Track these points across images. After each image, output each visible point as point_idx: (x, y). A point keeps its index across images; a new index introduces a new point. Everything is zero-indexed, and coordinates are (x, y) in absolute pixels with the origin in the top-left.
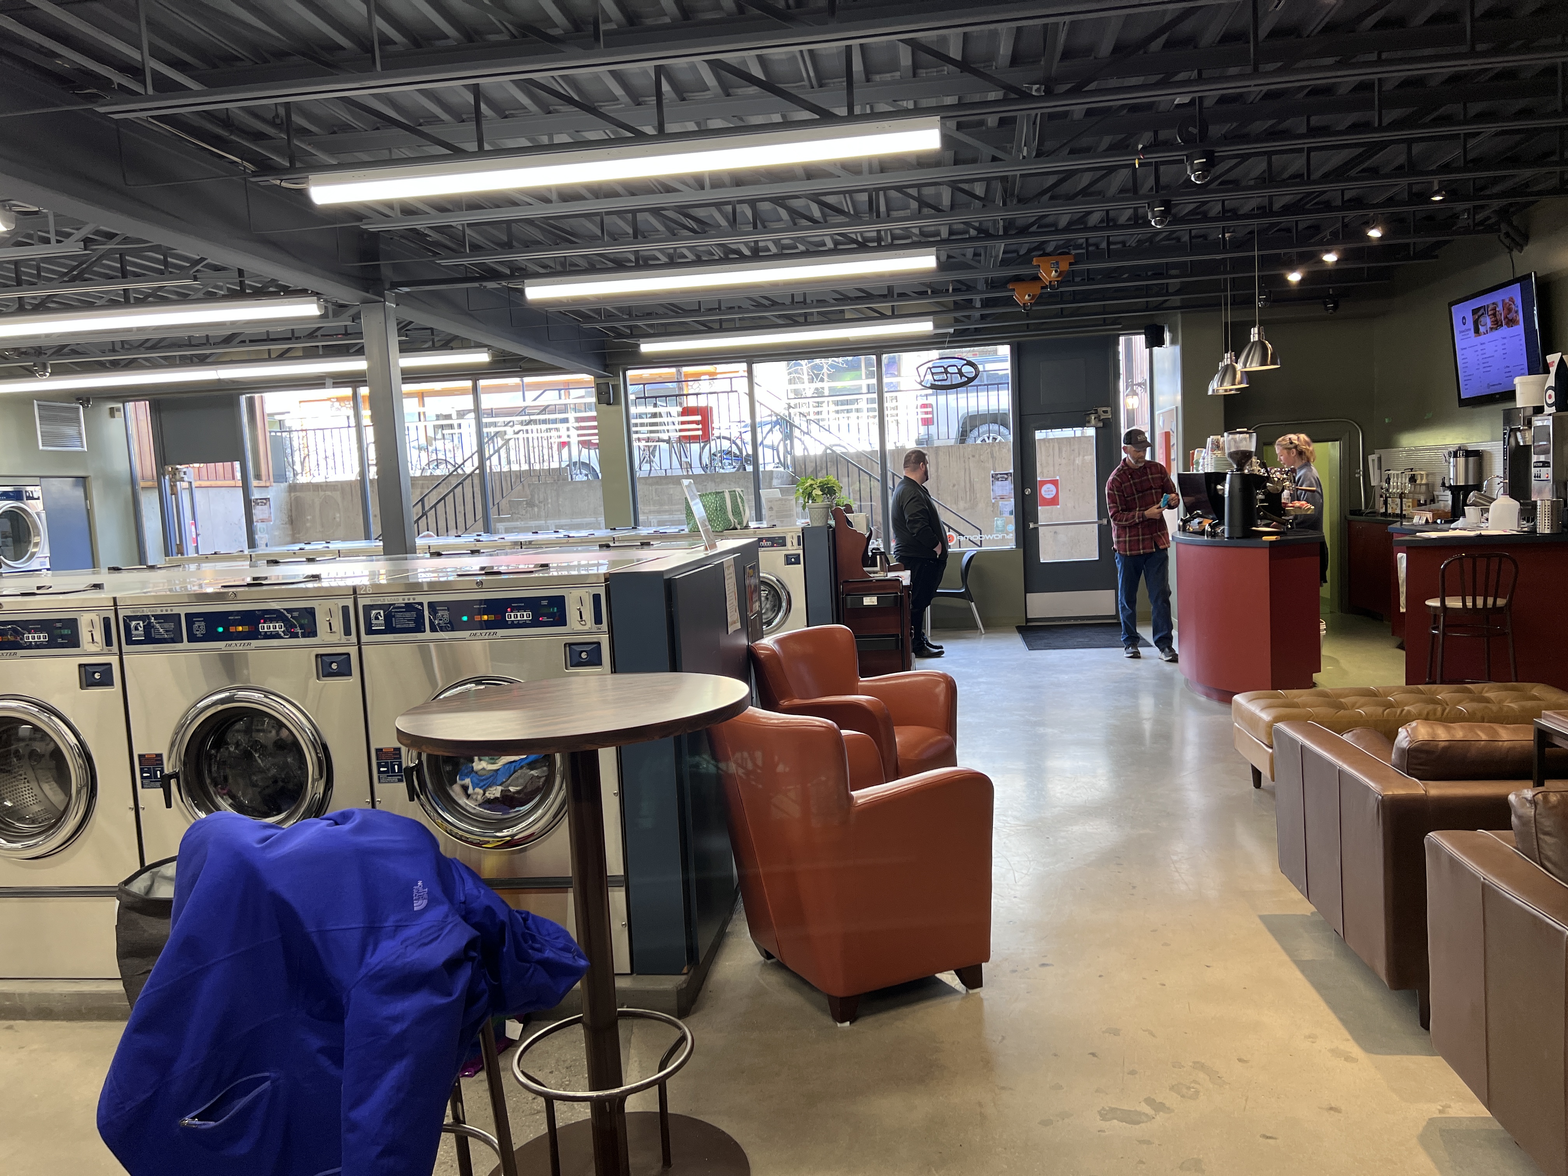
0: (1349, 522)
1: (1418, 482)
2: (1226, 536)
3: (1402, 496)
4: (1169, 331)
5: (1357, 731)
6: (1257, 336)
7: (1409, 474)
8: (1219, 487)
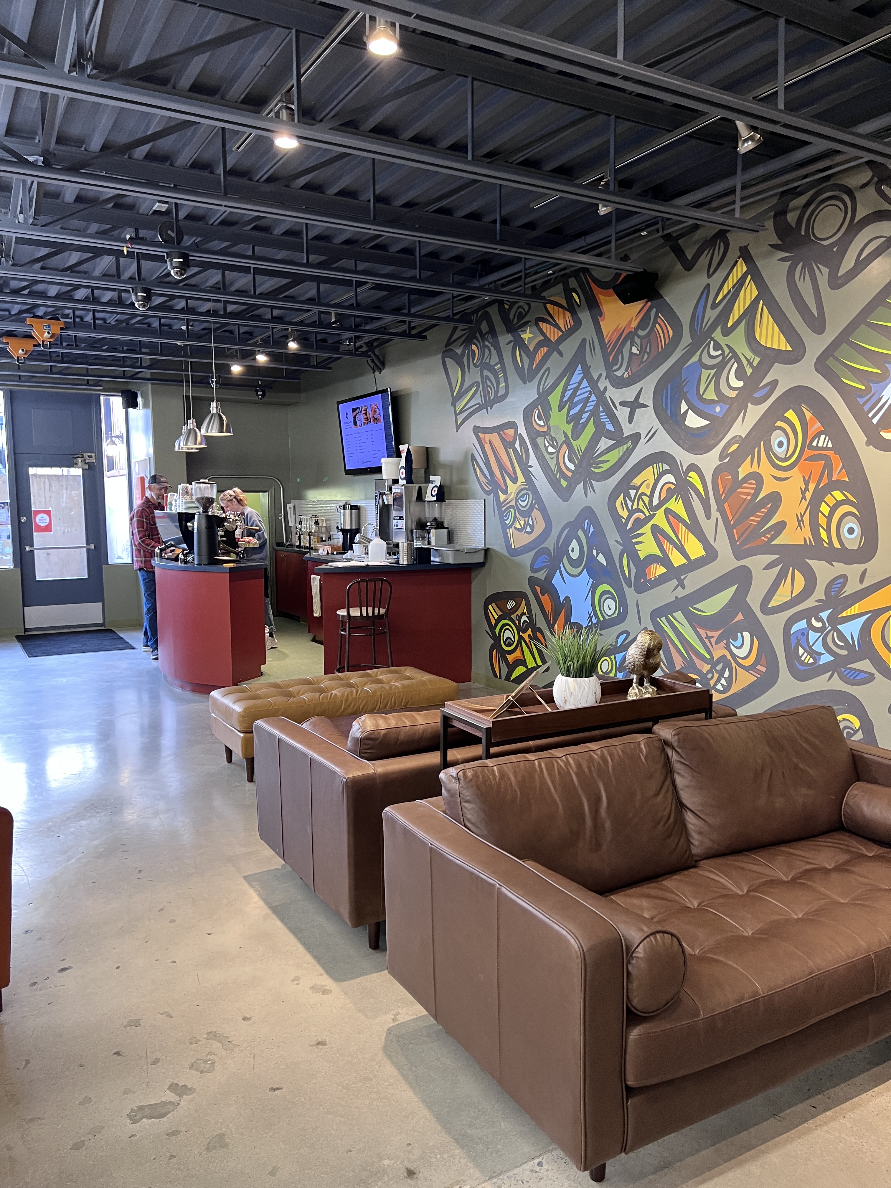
0: (276, 551)
1: (320, 525)
2: (196, 562)
3: (310, 534)
4: (142, 397)
5: (313, 719)
6: (215, 409)
7: (314, 519)
8: (189, 524)
